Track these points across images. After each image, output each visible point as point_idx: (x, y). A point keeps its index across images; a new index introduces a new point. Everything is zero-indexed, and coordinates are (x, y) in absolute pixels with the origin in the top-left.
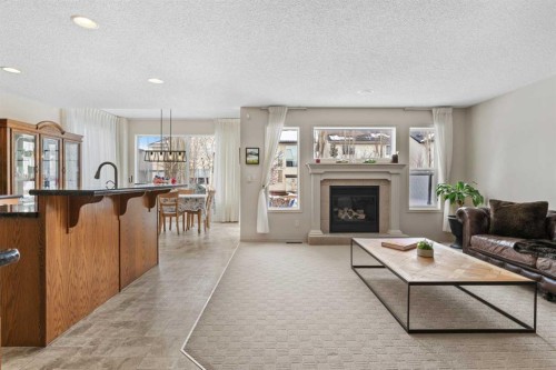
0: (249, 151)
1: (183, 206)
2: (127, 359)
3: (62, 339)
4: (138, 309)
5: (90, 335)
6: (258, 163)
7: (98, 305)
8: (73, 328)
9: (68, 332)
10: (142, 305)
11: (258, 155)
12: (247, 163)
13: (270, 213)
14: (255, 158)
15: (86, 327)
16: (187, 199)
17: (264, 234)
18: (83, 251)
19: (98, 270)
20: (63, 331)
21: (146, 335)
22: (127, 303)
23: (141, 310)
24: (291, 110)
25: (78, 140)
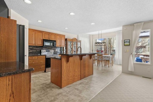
0: (125, 41)
1: (104, 59)
2: (73, 100)
3: (65, 88)
4: (82, 86)
5: (70, 89)
6: (129, 45)
7: (74, 82)
8: (68, 86)
9: (66, 87)
10: (84, 85)
11: (129, 42)
12: (124, 45)
13: (134, 64)
14: (128, 43)
15: (70, 87)
16: (105, 57)
17: (131, 72)
18: (71, 68)
19: (75, 73)
20: (66, 86)
21: (80, 95)
22: (81, 83)
23: (83, 87)
24: (145, 23)
25: (80, 42)
